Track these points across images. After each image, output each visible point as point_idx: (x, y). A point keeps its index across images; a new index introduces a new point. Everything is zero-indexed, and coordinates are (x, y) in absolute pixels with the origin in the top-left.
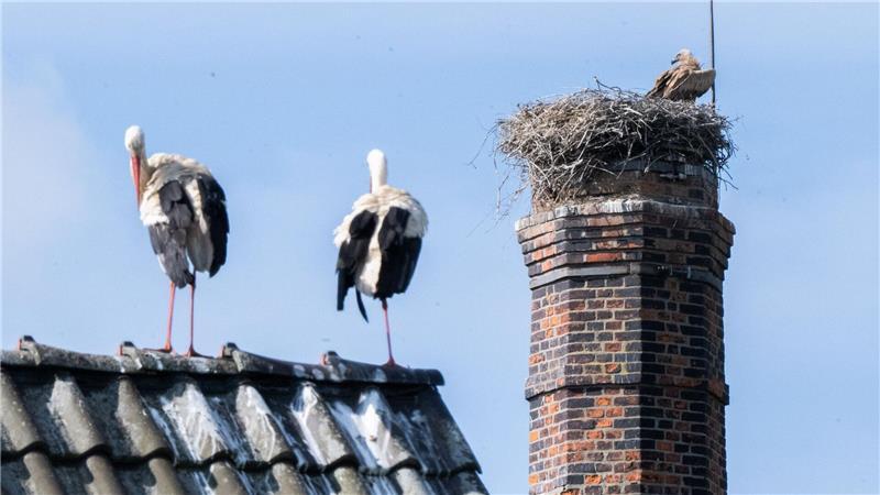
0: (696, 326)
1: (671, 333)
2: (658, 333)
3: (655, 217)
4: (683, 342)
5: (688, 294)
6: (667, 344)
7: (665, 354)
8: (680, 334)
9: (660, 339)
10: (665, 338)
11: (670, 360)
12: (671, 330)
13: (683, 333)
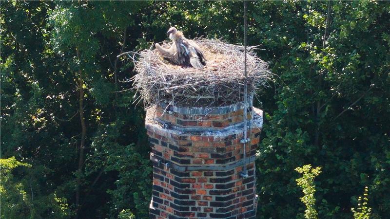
0: (177, 193)
1: (166, 194)
2: (160, 193)
3: (152, 133)
4: (171, 200)
5: (174, 175)
6: (164, 199)
7: (163, 205)
8: (170, 195)
9: (161, 197)
10: (163, 196)
11: (165, 209)
12: (166, 193)
13: (172, 196)
